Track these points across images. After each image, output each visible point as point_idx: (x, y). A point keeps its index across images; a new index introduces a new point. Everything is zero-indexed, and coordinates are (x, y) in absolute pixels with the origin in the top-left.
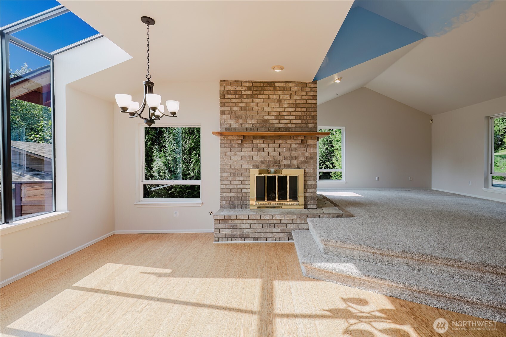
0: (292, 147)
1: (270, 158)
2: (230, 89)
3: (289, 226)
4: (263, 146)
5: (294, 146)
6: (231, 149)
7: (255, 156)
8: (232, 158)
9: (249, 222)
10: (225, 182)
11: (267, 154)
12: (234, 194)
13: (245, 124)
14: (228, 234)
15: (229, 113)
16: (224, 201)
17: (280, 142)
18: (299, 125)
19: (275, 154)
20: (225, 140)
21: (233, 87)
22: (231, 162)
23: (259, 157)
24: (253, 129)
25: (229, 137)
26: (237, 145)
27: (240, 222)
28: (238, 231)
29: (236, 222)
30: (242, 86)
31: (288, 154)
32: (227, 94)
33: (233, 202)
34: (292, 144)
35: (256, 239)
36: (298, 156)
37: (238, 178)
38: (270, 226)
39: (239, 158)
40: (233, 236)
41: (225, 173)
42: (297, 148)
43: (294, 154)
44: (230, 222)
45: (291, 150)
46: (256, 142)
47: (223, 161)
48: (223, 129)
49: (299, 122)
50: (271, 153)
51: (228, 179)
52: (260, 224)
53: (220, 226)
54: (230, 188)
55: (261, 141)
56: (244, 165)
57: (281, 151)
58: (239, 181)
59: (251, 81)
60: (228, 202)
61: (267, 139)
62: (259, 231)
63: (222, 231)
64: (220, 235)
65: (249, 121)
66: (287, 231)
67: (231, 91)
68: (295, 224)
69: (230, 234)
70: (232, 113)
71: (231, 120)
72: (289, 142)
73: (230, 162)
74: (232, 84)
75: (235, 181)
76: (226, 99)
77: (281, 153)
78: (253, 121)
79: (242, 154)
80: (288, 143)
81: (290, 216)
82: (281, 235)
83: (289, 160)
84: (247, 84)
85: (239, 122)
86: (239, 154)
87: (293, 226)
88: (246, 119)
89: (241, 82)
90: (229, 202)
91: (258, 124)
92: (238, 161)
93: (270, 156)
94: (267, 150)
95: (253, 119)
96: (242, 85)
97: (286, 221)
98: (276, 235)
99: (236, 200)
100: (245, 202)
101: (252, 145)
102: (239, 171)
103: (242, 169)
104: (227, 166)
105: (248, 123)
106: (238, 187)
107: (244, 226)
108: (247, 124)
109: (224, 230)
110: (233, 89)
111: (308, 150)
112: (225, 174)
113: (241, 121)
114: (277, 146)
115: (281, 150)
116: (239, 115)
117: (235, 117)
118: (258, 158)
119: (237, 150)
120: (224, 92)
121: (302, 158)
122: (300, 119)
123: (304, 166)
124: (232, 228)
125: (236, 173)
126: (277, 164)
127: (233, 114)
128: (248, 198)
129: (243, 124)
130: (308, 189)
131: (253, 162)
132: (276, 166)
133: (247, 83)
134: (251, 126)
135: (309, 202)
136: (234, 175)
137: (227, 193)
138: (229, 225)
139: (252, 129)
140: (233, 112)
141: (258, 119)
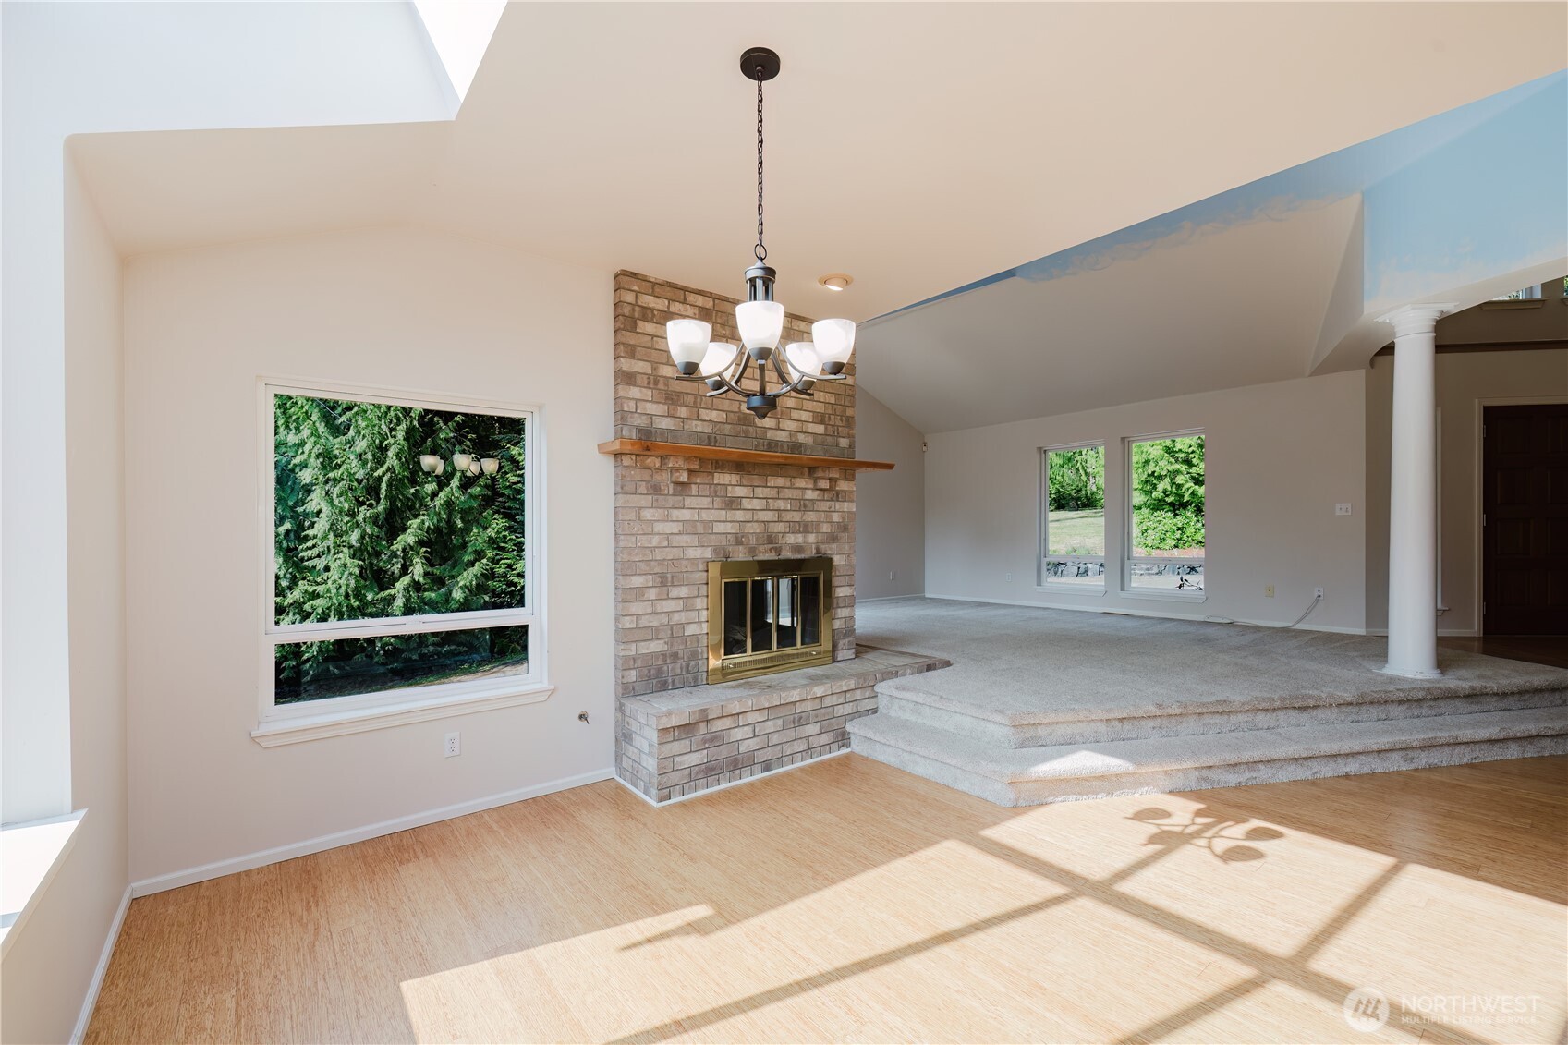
0: (807, 497)
1: (756, 528)
2: (650, 305)
3: (840, 711)
4: (740, 491)
5: (810, 495)
6: (655, 497)
7: (720, 521)
8: (659, 527)
9: (751, 718)
10: (637, 608)
11: (748, 516)
12: (662, 642)
13: (695, 422)
14: (697, 768)
15: (649, 383)
16: (632, 671)
17: (780, 481)
18: (821, 437)
19: (769, 516)
20: (635, 468)
21: (660, 301)
22: (655, 541)
23: (729, 525)
24: (716, 441)
25: (649, 460)
26: (671, 486)
27: (727, 723)
28: (724, 752)
29: (719, 725)
30: (684, 302)
31: (797, 516)
32: (644, 318)
33: (660, 671)
34: (806, 489)
35: (768, 766)
36: (818, 523)
37: (674, 592)
38: (800, 721)
39: (675, 528)
40: (710, 771)
41: (638, 577)
42: (817, 500)
43: (811, 517)
44: (702, 728)
45: (804, 506)
46: (724, 478)
47: (629, 537)
48: (631, 431)
49: (820, 429)
50: (760, 513)
51: (646, 597)
52: (777, 720)
53: (676, 747)
54: (652, 624)
55: (734, 478)
56: (691, 550)
57: (782, 508)
58: (677, 601)
59: (711, 293)
60: (645, 671)
61: (749, 473)
62: (775, 739)
63: (681, 763)
64: (675, 778)
65: (705, 415)
66: (835, 724)
67: (656, 312)
68: (851, 704)
69: (703, 766)
70: (656, 383)
71: (655, 406)
72: (800, 483)
73: (650, 542)
74: (657, 290)
75: (664, 603)
76: (640, 335)
77: (783, 514)
78: (714, 415)
79: (686, 515)
80: (797, 485)
81: (844, 683)
82: (825, 739)
83: (800, 532)
84: (700, 301)
85: (678, 415)
86: (677, 517)
87: (848, 709)
88: (695, 406)
89: (684, 289)
90: (649, 671)
91: (728, 427)
92: (674, 536)
93: (756, 521)
94: (748, 504)
95: (715, 410)
96: (685, 299)
97: (834, 700)
98: (815, 742)
99: (668, 661)
100: (693, 663)
101: (712, 489)
102: (676, 570)
103: (684, 562)
104: (644, 555)
105: (701, 420)
106: (676, 618)
107: (738, 734)
108: (700, 423)
109: (686, 757)
110: (660, 307)
111: (838, 506)
112: (637, 581)
113: (683, 412)
114: (773, 493)
115: (781, 504)
116: (679, 394)
117: (667, 399)
118: (729, 528)
119: (671, 500)
120: (633, 310)
121: (825, 528)
122: (822, 422)
123: (831, 549)
124: (707, 745)
125: (669, 575)
126: (771, 546)
127: (661, 386)
128: (700, 651)
129: (690, 422)
130: (839, 610)
131: (714, 540)
132: (771, 550)
133: (701, 298)
134: (708, 429)
135: (840, 645)
136: (661, 583)
137: (643, 644)
138: (700, 738)
139: (713, 440)
140: (661, 381)
141: (726, 412)
